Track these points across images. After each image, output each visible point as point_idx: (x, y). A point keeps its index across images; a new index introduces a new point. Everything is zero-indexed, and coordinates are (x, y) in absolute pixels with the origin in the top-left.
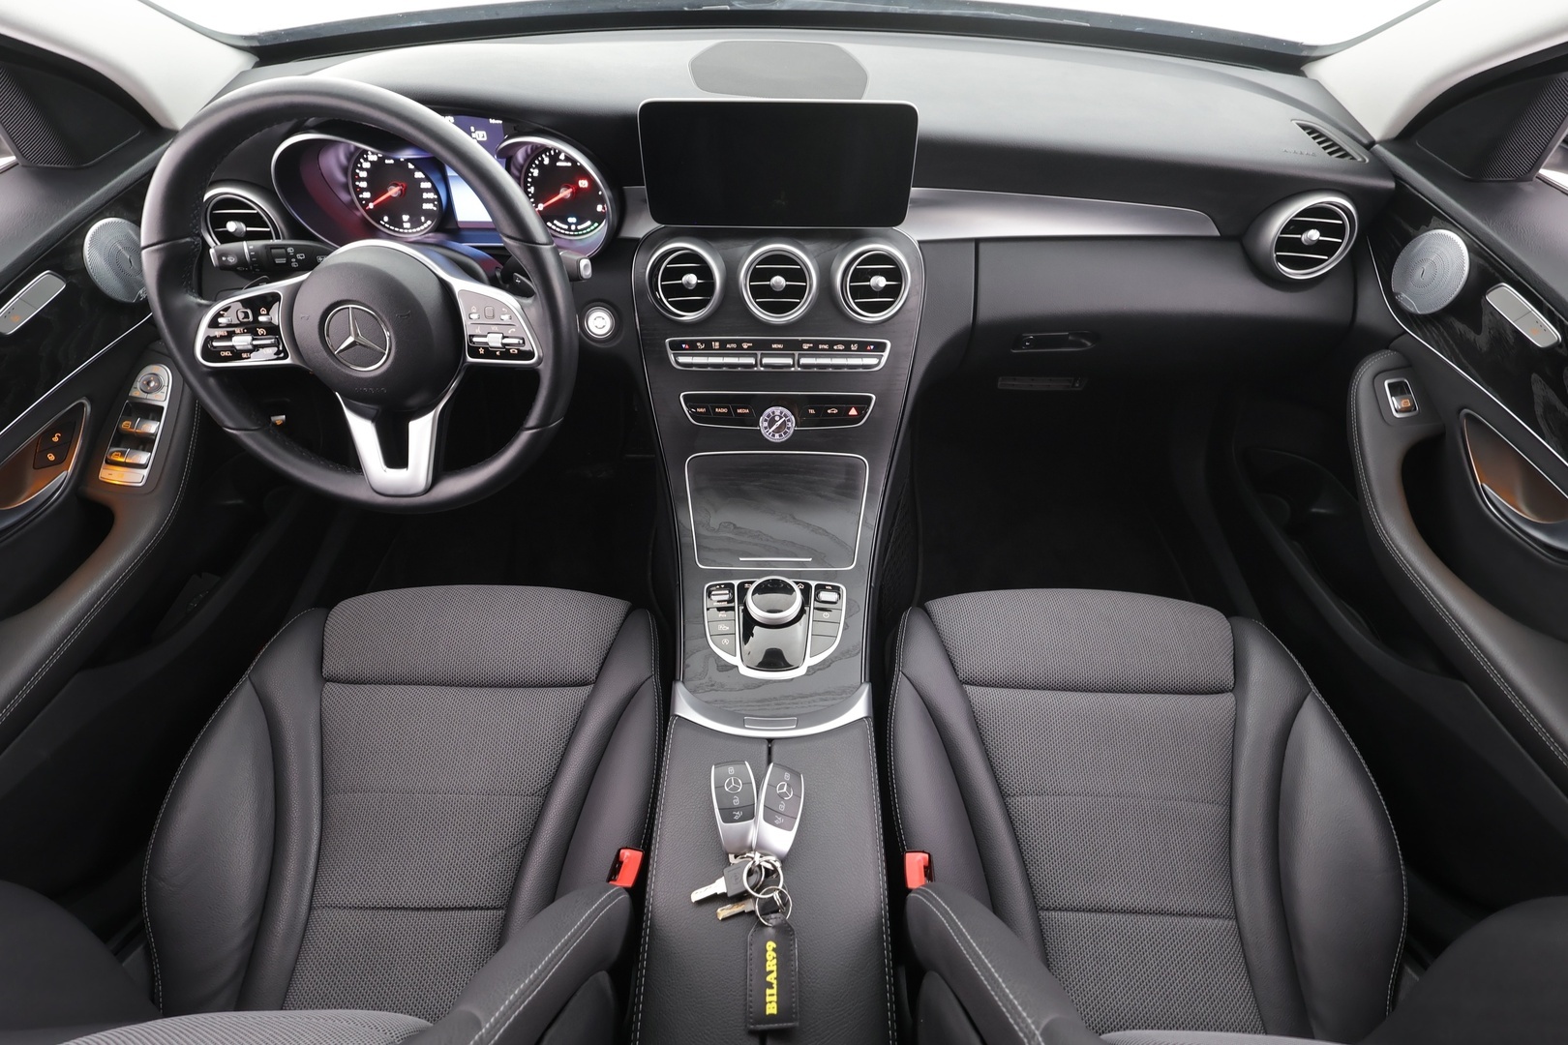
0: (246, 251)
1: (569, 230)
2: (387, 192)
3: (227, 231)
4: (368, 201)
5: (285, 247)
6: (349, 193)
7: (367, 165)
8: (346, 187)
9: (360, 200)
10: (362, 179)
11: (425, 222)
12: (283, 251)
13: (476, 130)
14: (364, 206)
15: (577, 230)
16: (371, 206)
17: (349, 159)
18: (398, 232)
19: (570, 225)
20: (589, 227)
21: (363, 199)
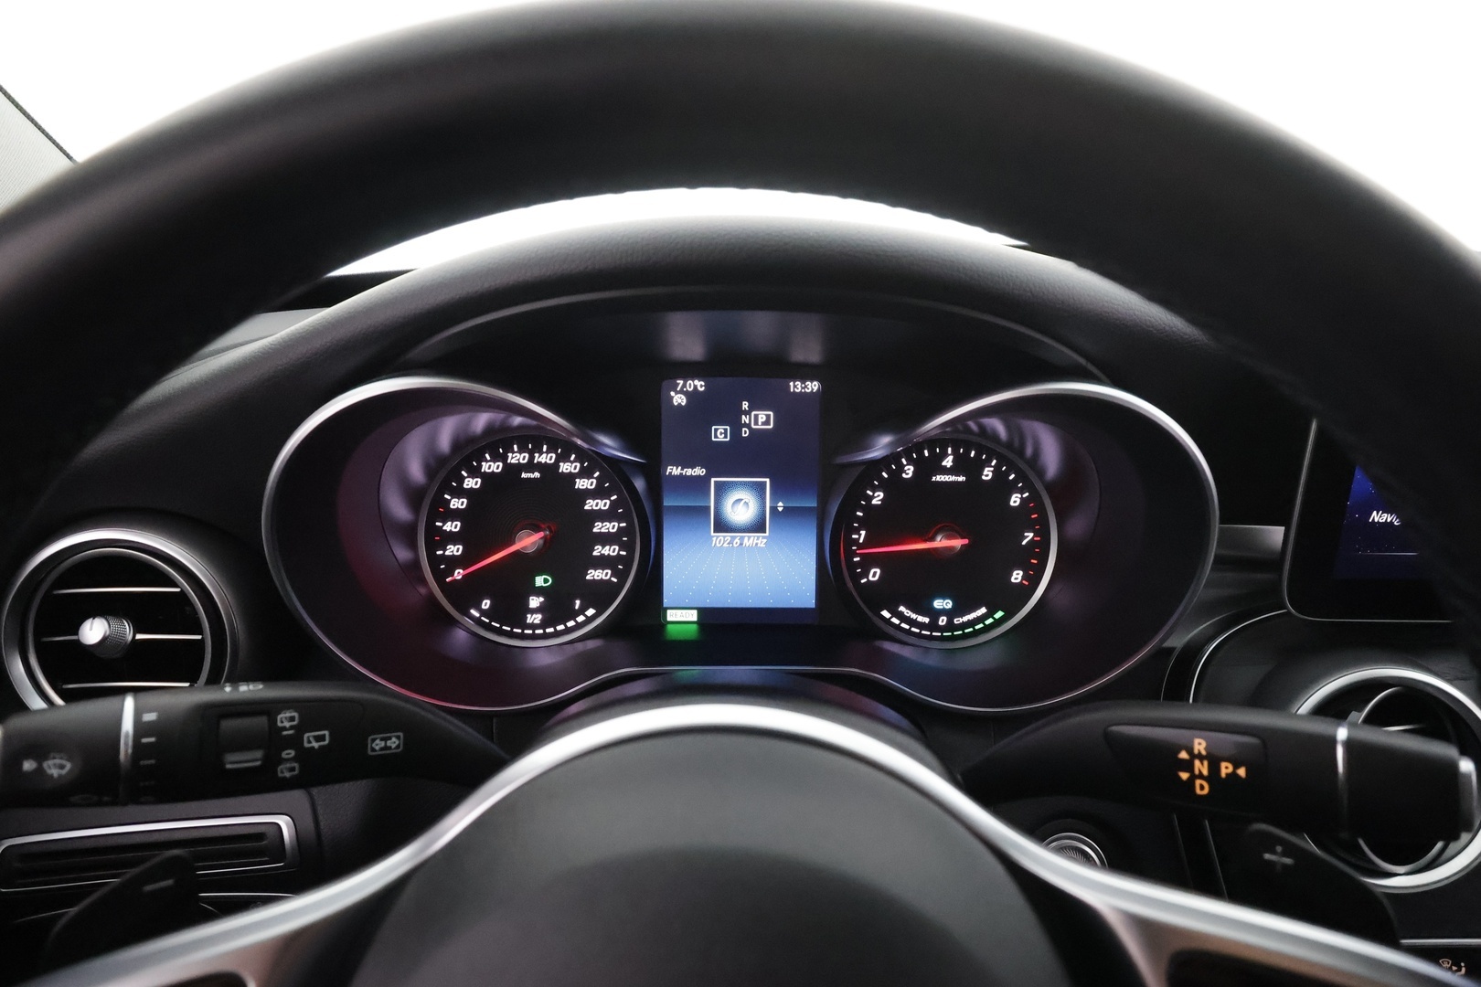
0: (128, 725)
1: (933, 626)
2: (512, 543)
3: (78, 642)
4: (454, 562)
5: (267, 709)
6: (413, 546)
7: (471, 483)
8: (408, 533)
9: (434, 561)
10: (455, 515)
11: (582, 611)
12: (262, 721)
13: (752, 408)
14: (440, 576)
15: (950, 626)
16: (459, 574)
17: (430, 471)
18: (511, 635)
19: (935, 614)
20: (981, 619)
21: (444, 558)
